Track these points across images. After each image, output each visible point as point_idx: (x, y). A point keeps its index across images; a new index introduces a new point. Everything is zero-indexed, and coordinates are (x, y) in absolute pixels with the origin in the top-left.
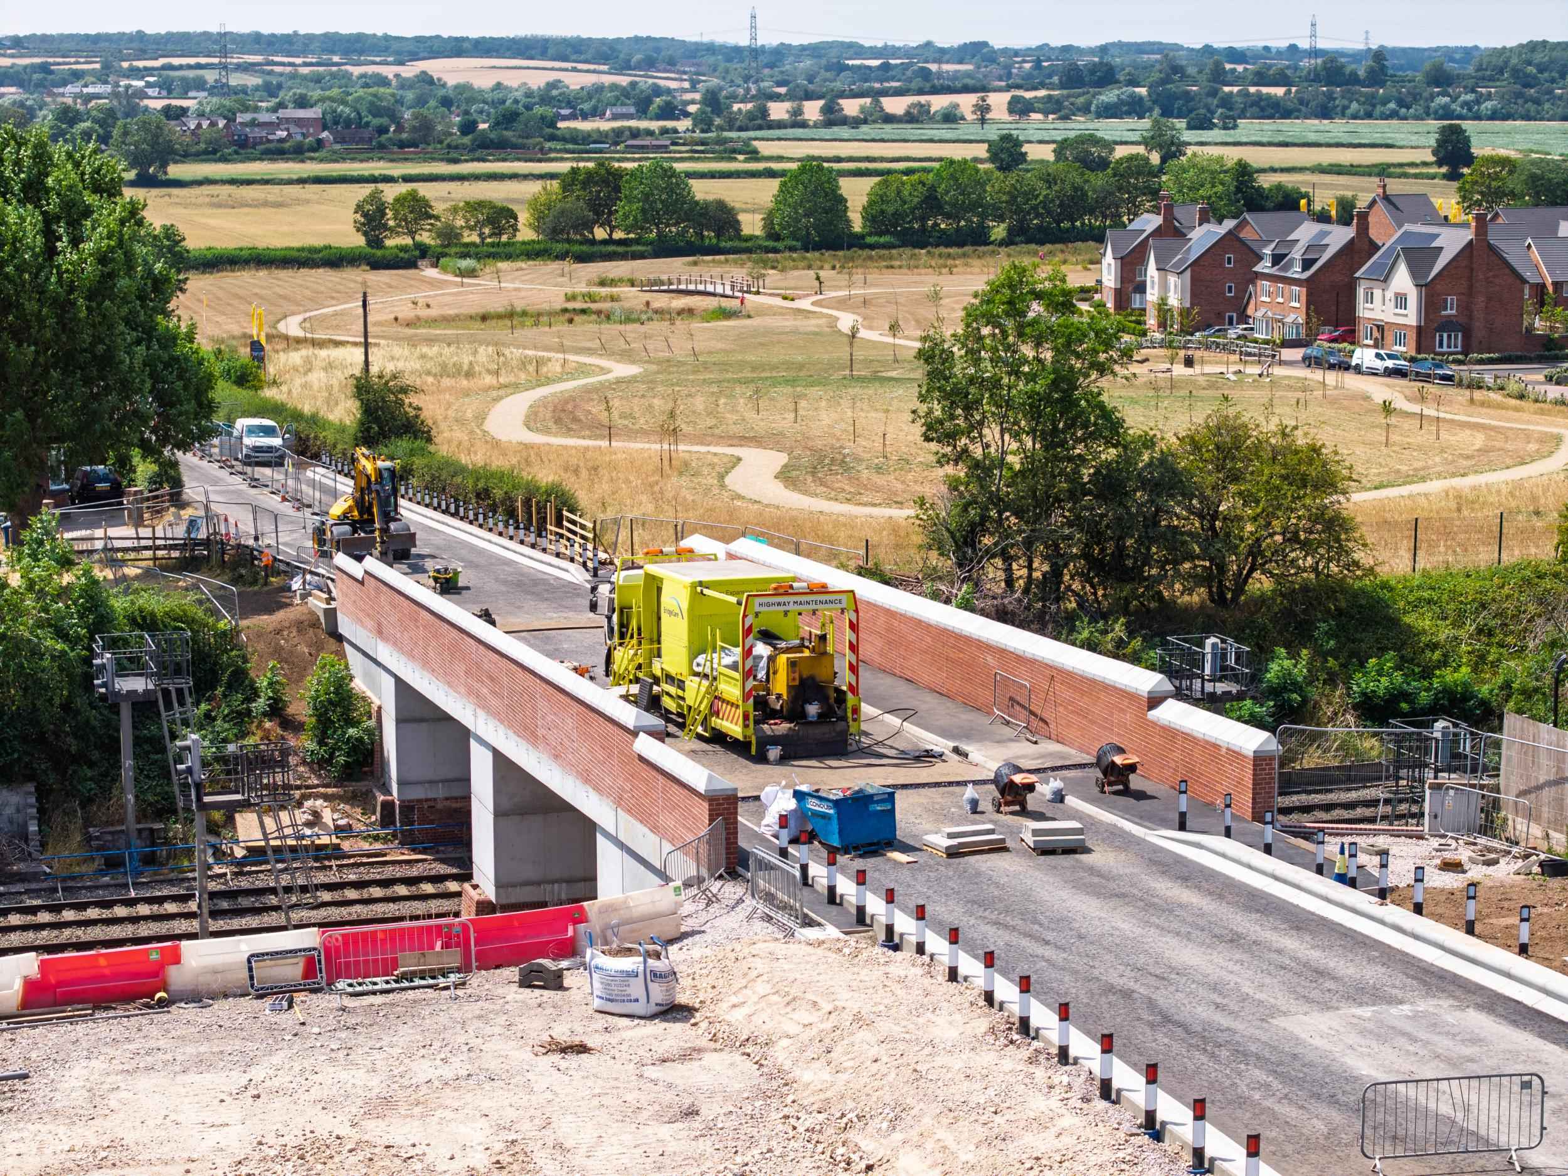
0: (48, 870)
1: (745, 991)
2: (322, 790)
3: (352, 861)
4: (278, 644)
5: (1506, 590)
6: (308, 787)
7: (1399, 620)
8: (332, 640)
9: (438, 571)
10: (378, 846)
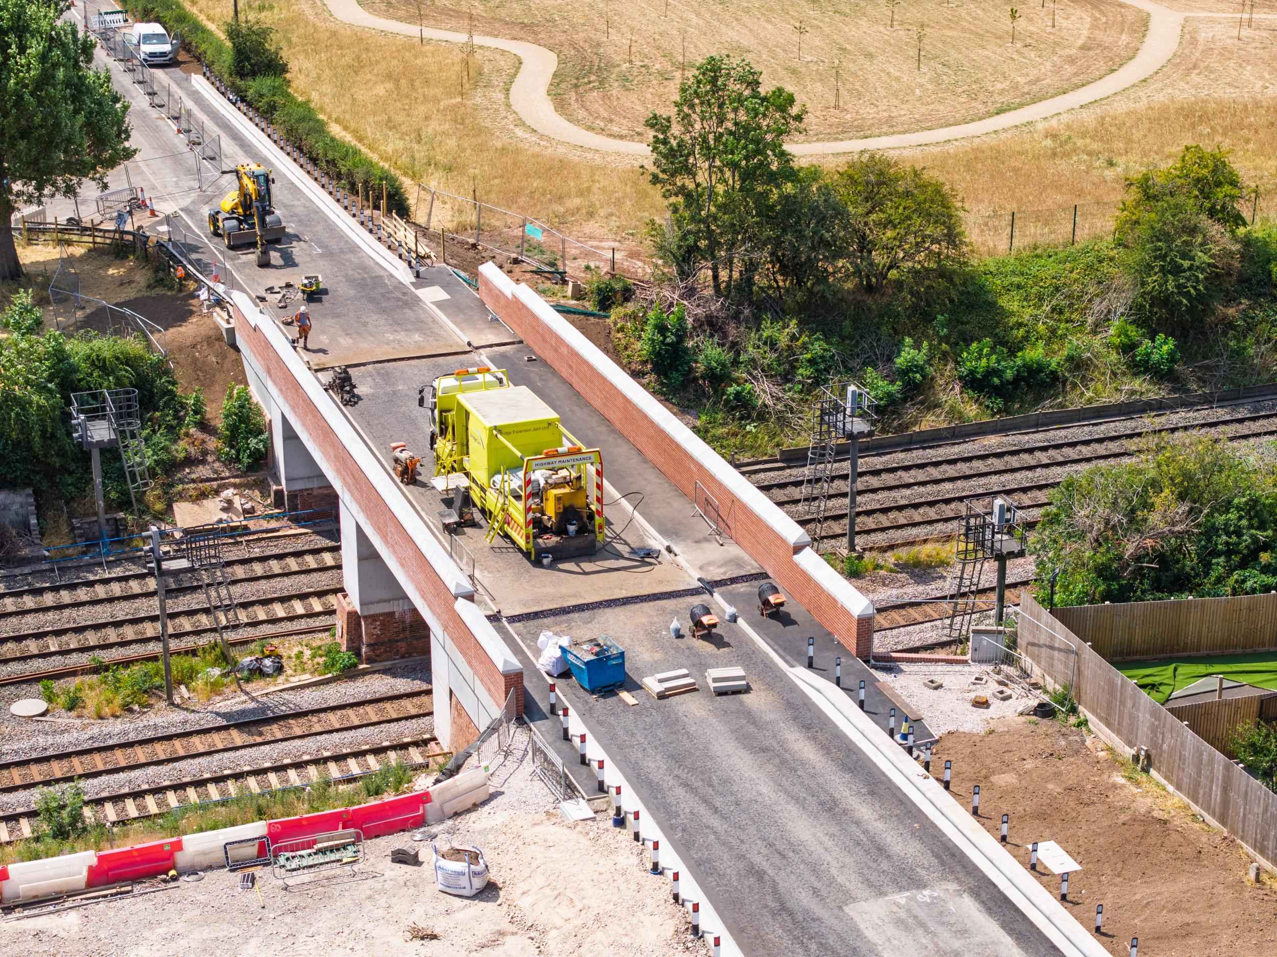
0: (47, 554)
1: (529, 880)
2: (232, 480)
3: (255, 537)
4: (194, 356)
5: (1074, 275)
6: (222, 479)
7: (995, 303)
8: (232, 351)
9: (305, 285)
10: (273, 524)
